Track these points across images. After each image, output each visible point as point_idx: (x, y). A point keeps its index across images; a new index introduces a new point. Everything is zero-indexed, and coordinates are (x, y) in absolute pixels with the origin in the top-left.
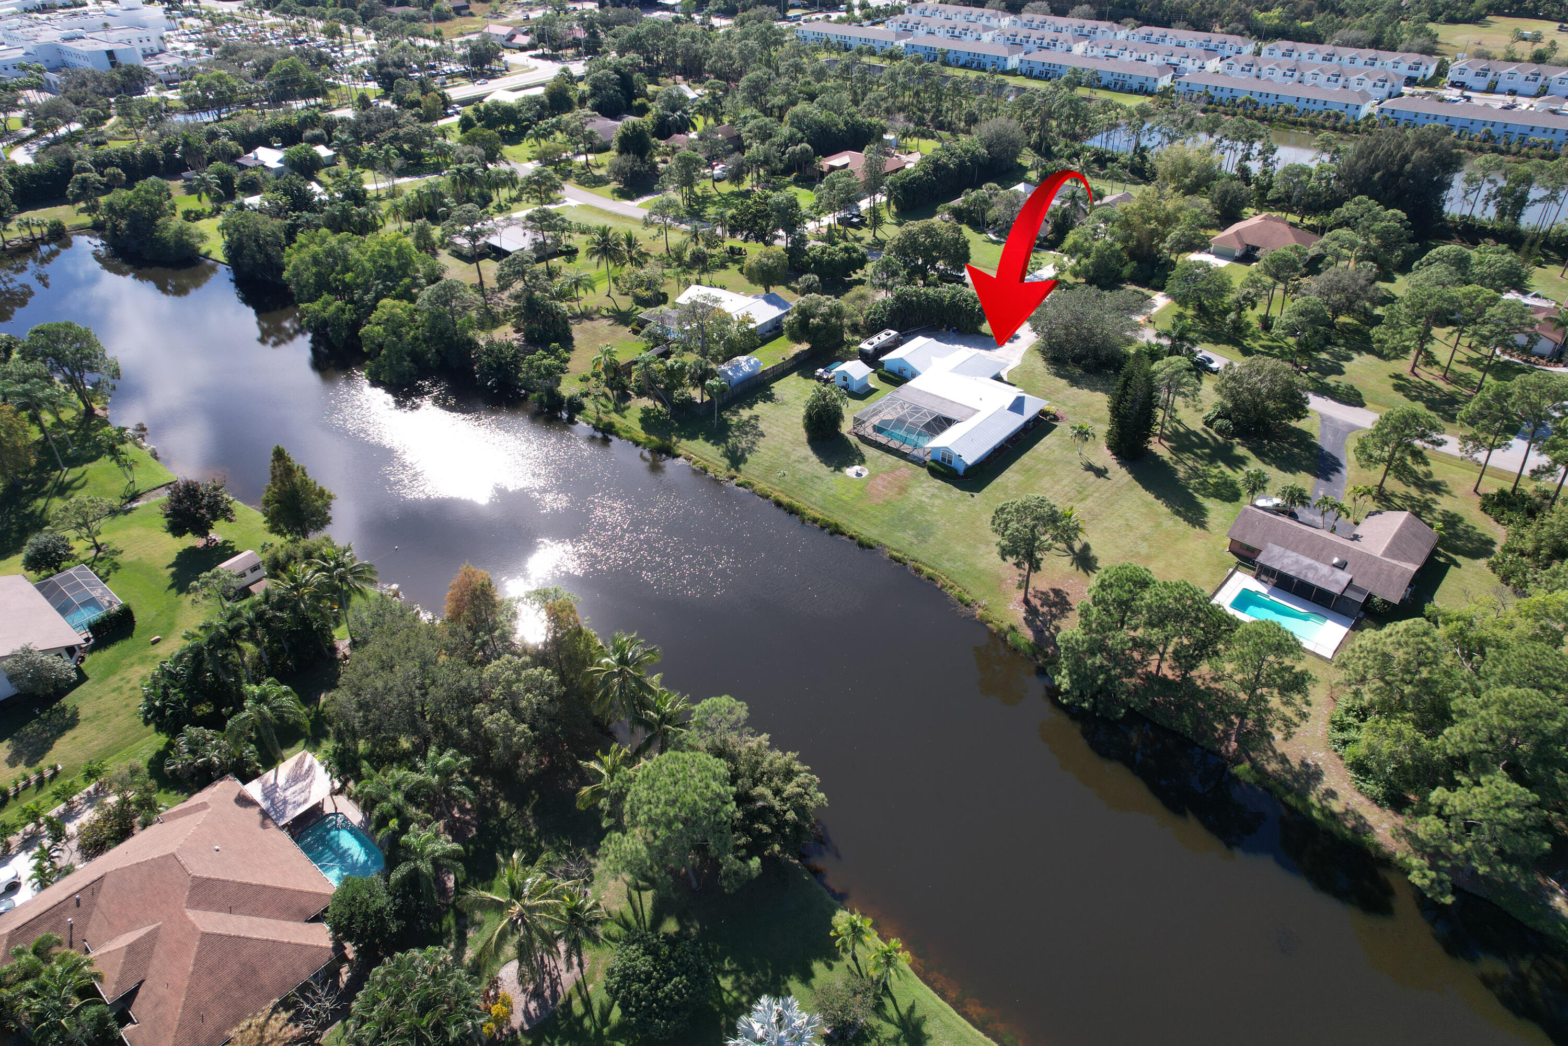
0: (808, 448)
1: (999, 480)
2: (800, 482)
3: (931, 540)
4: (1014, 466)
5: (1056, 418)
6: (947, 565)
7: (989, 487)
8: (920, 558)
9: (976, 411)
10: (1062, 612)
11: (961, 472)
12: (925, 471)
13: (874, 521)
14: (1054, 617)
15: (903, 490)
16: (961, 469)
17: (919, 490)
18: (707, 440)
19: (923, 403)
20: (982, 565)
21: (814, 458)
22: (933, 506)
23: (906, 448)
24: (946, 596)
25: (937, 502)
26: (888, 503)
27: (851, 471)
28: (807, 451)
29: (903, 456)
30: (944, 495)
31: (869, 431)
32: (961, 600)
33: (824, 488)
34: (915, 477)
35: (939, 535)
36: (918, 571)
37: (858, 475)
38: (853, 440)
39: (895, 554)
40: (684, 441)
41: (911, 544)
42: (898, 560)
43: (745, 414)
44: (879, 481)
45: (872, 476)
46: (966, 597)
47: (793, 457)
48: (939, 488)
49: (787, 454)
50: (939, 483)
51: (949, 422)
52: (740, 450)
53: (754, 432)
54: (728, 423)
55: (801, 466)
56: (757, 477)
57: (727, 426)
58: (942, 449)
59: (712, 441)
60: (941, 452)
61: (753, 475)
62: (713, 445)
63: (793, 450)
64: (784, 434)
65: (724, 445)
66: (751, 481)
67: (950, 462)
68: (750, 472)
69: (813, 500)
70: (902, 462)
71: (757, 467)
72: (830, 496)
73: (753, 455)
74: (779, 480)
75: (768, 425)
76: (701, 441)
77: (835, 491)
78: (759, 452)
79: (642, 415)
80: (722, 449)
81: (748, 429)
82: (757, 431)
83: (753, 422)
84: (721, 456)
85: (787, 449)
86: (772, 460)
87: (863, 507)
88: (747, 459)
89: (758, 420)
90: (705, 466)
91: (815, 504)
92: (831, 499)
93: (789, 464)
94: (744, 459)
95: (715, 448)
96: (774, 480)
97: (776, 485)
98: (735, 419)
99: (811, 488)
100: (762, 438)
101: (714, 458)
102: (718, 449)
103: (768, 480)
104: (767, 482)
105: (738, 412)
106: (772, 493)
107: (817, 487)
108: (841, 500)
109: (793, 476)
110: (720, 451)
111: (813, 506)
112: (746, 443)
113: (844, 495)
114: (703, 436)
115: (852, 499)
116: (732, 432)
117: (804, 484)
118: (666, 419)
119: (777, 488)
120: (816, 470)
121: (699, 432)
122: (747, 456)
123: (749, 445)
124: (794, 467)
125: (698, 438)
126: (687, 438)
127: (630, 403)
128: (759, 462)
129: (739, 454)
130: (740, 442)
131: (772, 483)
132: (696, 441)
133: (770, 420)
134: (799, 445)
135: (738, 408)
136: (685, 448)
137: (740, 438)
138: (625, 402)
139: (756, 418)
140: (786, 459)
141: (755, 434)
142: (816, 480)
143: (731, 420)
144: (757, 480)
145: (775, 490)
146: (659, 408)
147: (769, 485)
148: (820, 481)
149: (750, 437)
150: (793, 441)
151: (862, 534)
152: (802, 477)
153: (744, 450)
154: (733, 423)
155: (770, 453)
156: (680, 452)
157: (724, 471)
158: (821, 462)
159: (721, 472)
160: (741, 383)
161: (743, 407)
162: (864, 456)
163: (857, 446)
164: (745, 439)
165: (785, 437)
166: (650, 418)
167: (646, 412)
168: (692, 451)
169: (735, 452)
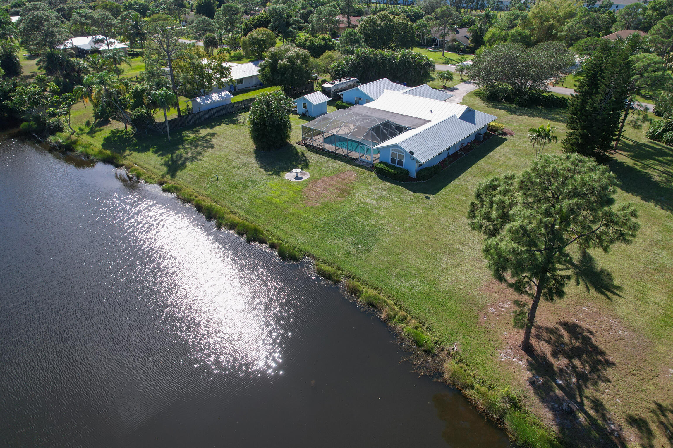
0: (253, 156)
1: (456, 182)
2: (232, 186)
3: (375, 249)
4: (472, 170)
5: (505, 134)
6: (396, 283)
7: (446, 189)
8: (359, 273)
9: (426, 121)
10: (594, 369)
11: (413, 174)
12: (373, 174)
13: (304, 225)
14: (583, 377)
15: (345, 192)
16: (413, 170)
17: (365, 192)
18: (155, 152)
19: (375, 115)
20: (447, 284)
21: (255, 164)
22: (380, 208)
23: (354, 155)
24: (394, 334)
25: (385, 204)
26: (326, 205)
27: (290, 176)
28: (252, 159)
29: (351, 161)
30: (394, 197)
31: (318, 141)
32: (419, 344)
33: (255, 192)
34: (361, 180)
35: (387, 242)
36: (354, 292)
37: (298, 178)
38: (300, 149)
39: (325, 268)
40: (135, 154)
41: (348, 254)
42: (327, 276)
43: (203, 132)
44: (320, 184)
45: (312, 180)
46: (427, 337)
47: (234, 164)
48: (388, 190)
49: (229, 161)
50: (388, 185)
51: (400, 129)
52: (183, 159)
53: (205, 145)
54: (184, 139)
55: (238, 172)
56: (189, 182)
57: (181, 141)
58: (391, 149)
59: (160, 153)
60: (391, 152)
61: (186, 180)
62: (159, 156)
63: (237, 158)
64: (233, 146)
65: (170, 155)
66: (179, 186)
67: (401, 163)
68: (184, 178)
69: (239, 204)
70: (349, 167)
71: (193, 174)
72: (260, 199)
73: (194, 163)
74: (210, 184)
75: (221, 140)
76: (150, 153)
77: (267, 194)
78: (202, 160)
79: (109, 135)
80: (165, 159)
81: (200, 143)
82: (208, 144)
83: (208, 137)
84: (162, 165)
85: (231, 157)
86: (211, 167)
87: (295, 210)
88: (186, 166)
89: (214, 136)
90: (140, 174)
91: (240, 208)
92: (261, 202)
93: (227, 170)
94: (183, 166)
95: (159, 158)
96: (204, 185)
97: (205, 190)
98: (192, 136)
99: (242, 191)
100: (210, 150)
101: (154, 167)
102: (162, 159)
103: (199, 185)
104: (197, 187)
105: (199, 131)
106: (196, 197)
107: (249, 190)
108: (271, 203)
109: (227, 180)
110: (163, 160)
111: (237, 210)
112: (192, 153)
113: (276, 198)
114: (154, 149)
115: (284, 202)
116: (183, 146)
117: (236, 188)
118: (129, 137)
119: (205, 193)
120: (253, 175)
121: (153, 146)
122: (188, 164)
123: (195, 155)
124: (231, 172)
125: (149, 150)
126: (139, 151)
127: (105, 127)
128: (197, 169)
129: (180, 162)
130: (186, 153)
131: (202, 188)
132: (145, 153)
133: (225, 136)
134: (244, 154)
135: (200, 129)
136: (132, 159)
137: (189, 150)
138: (101, 126)
139: (213, 135)
140: (225, 166)
141: (205, 147)
142: (250, 184)
143: (188, 137)
144: (187, 185)
145: (202, 195)
146: (128, 130)
147: (198, 190)
148: (253, 185)
149: (198, 149)
150: (240, 151)
151: (286, 242)
152: (236, 181)
153: (187, 159)
154: (189, 138)
155: (212, 161)
156: (124, 162)
157: (158, 178)
158: (261, 167)
159: (153, 179)
160: (209, 110)
161: (205, 128)
162: (309, 162)
163: (303, 154)
164: (193, 150)
165: (233, 148)
166: (114, 137)
167: (114, 133)
168: (137, 161)
169: (176, 161)
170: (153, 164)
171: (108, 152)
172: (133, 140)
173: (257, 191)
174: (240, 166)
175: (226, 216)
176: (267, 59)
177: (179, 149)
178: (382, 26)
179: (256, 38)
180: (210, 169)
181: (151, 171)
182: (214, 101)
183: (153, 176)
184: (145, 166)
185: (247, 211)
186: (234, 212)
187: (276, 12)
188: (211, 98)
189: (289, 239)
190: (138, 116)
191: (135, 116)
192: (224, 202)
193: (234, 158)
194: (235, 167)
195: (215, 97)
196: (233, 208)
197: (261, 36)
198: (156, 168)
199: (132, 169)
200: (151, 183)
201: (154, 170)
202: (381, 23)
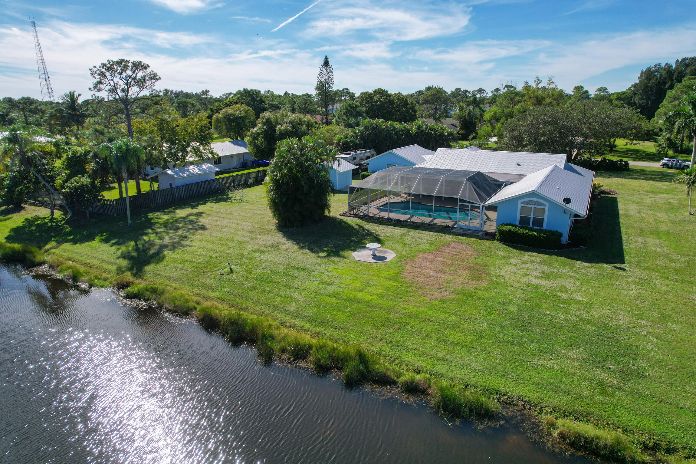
0: (279, 235)
5: (606, 193)
11: (566, 236)
12: (497, 243)
13: (454, 336)
15: (478, 271)
18: (106, 241)
21: (288, 245)
22: (566, 290)
26: (466, 295)
27: (362, 256)
28: (280, 239)
33: (312, 285)
37: (377, 258)
38: (352, 221)
40: (67, 246)
44: (422, 263)
45: (404, 259)
47: (251, 247)
49: (241, 244)
50: (537, 256)
52: (157, 247)
53: (190, 227)
54: (153, 221)
55: (264, 257)
56: (176, 280)
57: (150, 224)
58: (520, 201)
59: (113, 241)
60: (519, 205)
61: (170, 278)
62: (112, 245)
63: (252, 239)
64: (238, 224)
65: (133, 243)
66: (160, 287)
67: (539, 222)
68: (165, 274)
69: (292, 307)
70: (448, 238)
71: (181, 266)
72: (330, 296)
73: (177, 250)
74: (220, 279)
75: (216, 219)
76: (96, 243)
77: (338, 287)
78: (191, 246)
79: (21, 225)
80: (124, 248)
81: (181, 225)
82: (195, 225)
83: (192, 218)
84: (118, 258)
85: (242, 239)
86: (212, 253)
87: (411, 308)
88: (164, 257)
89: (201, 216)
90: (79, 272)
91: (296, 315)
92: (334, 301)
93: (243, 256)
94: (158, 257)
95: (114, 249)
96: (208, 282)
97: (212, 289)
98: (165, 217)
99: (286, 286)
100: (200, 231)
101: (106, 262)
102: (118, 249)
103: (197, 283)
104: (194, 286)
105: (174, 212)
106: (198, 303)
107: (299, 283)
108: (354, 301)
109: (249, 271)
110: (120, 251)
111: (292, 321)
112: (171, 238)
113: (361, 291)
114: (104, 238)
115: (381, 296)
116: (153, 230)
117: (271, 282)
118: (57, 225)
119: (212, 294)
120: (294, 259)
121: (101, 233)
122: (166, 252)
123: (176, 240)
124: (251, 259)
125: (94, 239)
126: (75, 242)
127: (14, 215)
128: (187, 258)
129: (152, 252)
130: (160, 238)
131: (204, 287)
132: (87, 243)
133: (220, 214)
134: (261, 233)
135: (176, 209)
136: (63, 254)
137: (164, 234)
138: (8, 215)
139: (200, 214)
140: (238, 251)
141: (191, 229)
142: (296, 273)
143: (160, 219)
144: (174, 285)
145: (208, 299)
146: (55, 216)
147: (197, 291)
148: (303, 274)
149: (180, 232)
150: (253, 230)
151: (438, 375)
152: (267, 271)
153: (163, 247)
154: (159, 221)
155: (211, 246)
156: (48, 258)
157: (113, 278)
158: (303, 248)
159: (106, 279)
160: (186, 185)
161: (182, 208)
162: (379, 235)
163: (360, 227)
164: (171, 235)
165: (241, 227)
166: (31, 226)
167: (29, 222)
168: (72, 256)
169: (146, 251)
170: (104, 257)
171: (17, 246)
172: (64, 228)
173: (316, 283)
174: (265, 249)
175: (276, 333)
176: (260, 125)
177: (146, 234)
178: (382, 102)
179: (233, 115)
180: (210, 257)
181: (99, 268)
182: (192, 174)
183: (105, 275)
184: (88, 261)
185: (312, 320)
186: (288, 325)
187: (249, 94)
188: (188, 170)
189: (442, 368)
190: (76, 189)
191: (70, 188)
192: (257, 308)
193: (248, 239)
194: (255, 251)
195: (194, 169)
196: (282, 317)
197: (238, 112)
198: (109, 263)
199: (64, 266)
200: (102, 286)
201: (106, 266)
202: (380, 99)
